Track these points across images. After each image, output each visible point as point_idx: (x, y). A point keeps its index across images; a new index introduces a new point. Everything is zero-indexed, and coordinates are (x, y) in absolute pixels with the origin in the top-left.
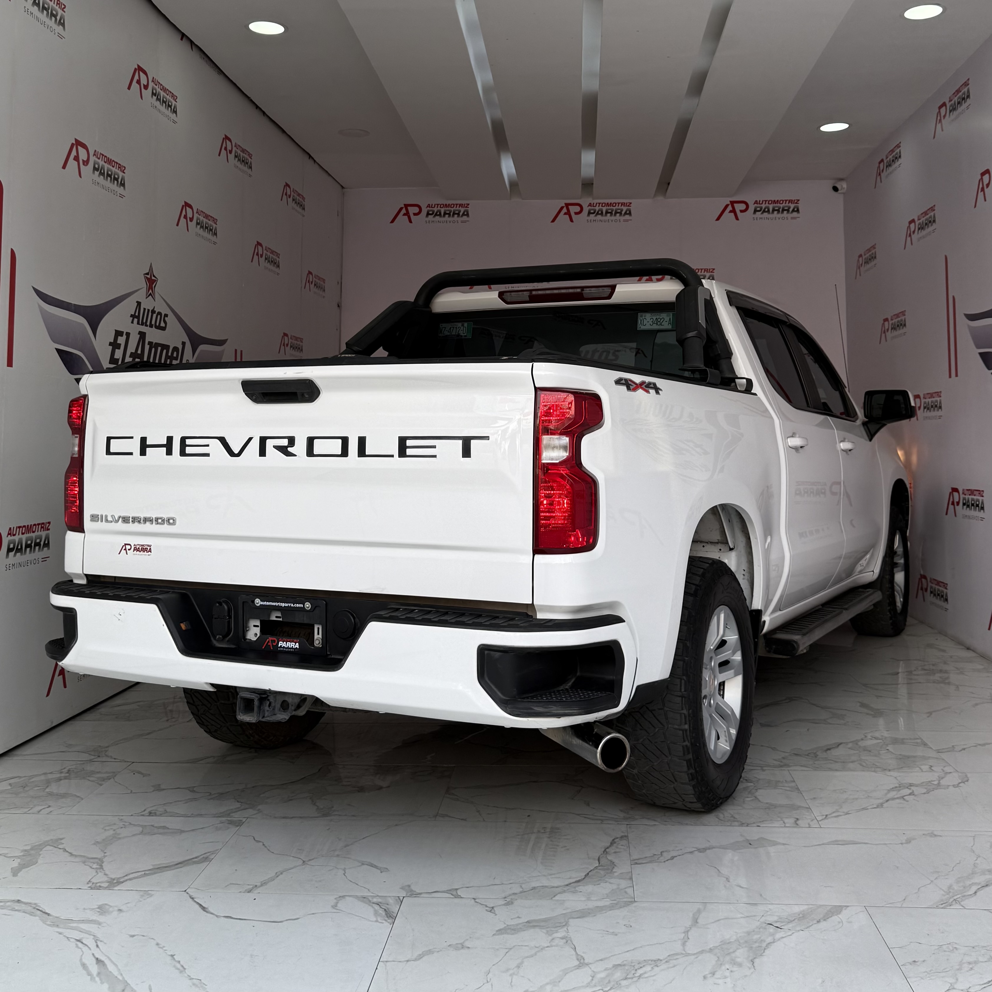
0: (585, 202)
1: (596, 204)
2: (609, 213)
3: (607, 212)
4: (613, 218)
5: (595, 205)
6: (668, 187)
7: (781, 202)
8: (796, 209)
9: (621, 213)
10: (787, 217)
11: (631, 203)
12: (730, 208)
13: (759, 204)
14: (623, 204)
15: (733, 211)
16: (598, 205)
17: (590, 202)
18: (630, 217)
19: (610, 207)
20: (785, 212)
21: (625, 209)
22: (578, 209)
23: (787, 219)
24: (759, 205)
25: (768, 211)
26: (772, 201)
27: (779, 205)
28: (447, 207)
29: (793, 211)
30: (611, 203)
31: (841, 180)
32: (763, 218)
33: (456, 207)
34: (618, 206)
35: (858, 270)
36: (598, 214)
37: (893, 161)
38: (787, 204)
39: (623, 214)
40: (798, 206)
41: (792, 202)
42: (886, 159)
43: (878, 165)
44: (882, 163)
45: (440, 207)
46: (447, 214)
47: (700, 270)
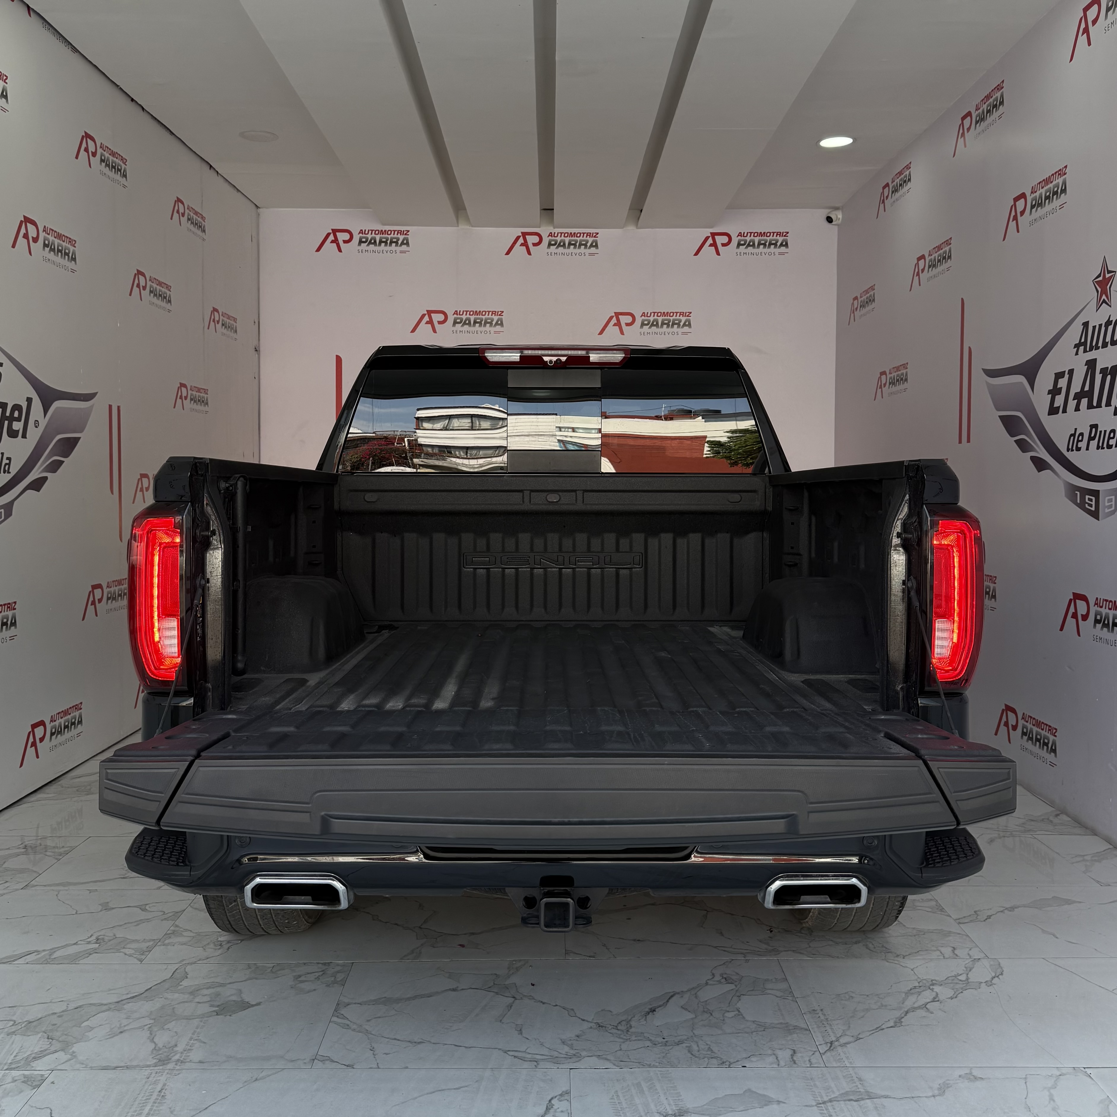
0: (545, 231)
1: (558, 233)
2: (573, 244)
3: (570, 244)
4: (577, 251)
5: (556, 235)
6: (640, 215)
7: (768, 234)
8: (784, 243)
9: (586, 245)
10: (774, 253)
12: (710, 241)
13: (744, 236)
14: (589, 235)
15: (714, 244)
16: (559, 235)
17: (551, 232)
18: (597, 250)
19: (573, 238)
20: (772, 246)
21: (590, 240)
23: (774, 255)
24: (743, 238)
25: (754, 245)
26: (758, 233)
27: (765, 238)
28: (382, 234)
29: (781, 245)
30: (574, 233)
31: (837, 209)
32: (747, 254)
33: (394, 234)
34: (583, 237)
35: (852, 315)
36: (559, 245)
37: (901, 185)
38: (775, 237)
39: (588, 247)
40: (787, 239)
41: (780, 235)
42: (892, 183)
43: (882, 191)
44: (887, 188)
45: (375, 234)
46: (383, 242)
47: (675, 314)
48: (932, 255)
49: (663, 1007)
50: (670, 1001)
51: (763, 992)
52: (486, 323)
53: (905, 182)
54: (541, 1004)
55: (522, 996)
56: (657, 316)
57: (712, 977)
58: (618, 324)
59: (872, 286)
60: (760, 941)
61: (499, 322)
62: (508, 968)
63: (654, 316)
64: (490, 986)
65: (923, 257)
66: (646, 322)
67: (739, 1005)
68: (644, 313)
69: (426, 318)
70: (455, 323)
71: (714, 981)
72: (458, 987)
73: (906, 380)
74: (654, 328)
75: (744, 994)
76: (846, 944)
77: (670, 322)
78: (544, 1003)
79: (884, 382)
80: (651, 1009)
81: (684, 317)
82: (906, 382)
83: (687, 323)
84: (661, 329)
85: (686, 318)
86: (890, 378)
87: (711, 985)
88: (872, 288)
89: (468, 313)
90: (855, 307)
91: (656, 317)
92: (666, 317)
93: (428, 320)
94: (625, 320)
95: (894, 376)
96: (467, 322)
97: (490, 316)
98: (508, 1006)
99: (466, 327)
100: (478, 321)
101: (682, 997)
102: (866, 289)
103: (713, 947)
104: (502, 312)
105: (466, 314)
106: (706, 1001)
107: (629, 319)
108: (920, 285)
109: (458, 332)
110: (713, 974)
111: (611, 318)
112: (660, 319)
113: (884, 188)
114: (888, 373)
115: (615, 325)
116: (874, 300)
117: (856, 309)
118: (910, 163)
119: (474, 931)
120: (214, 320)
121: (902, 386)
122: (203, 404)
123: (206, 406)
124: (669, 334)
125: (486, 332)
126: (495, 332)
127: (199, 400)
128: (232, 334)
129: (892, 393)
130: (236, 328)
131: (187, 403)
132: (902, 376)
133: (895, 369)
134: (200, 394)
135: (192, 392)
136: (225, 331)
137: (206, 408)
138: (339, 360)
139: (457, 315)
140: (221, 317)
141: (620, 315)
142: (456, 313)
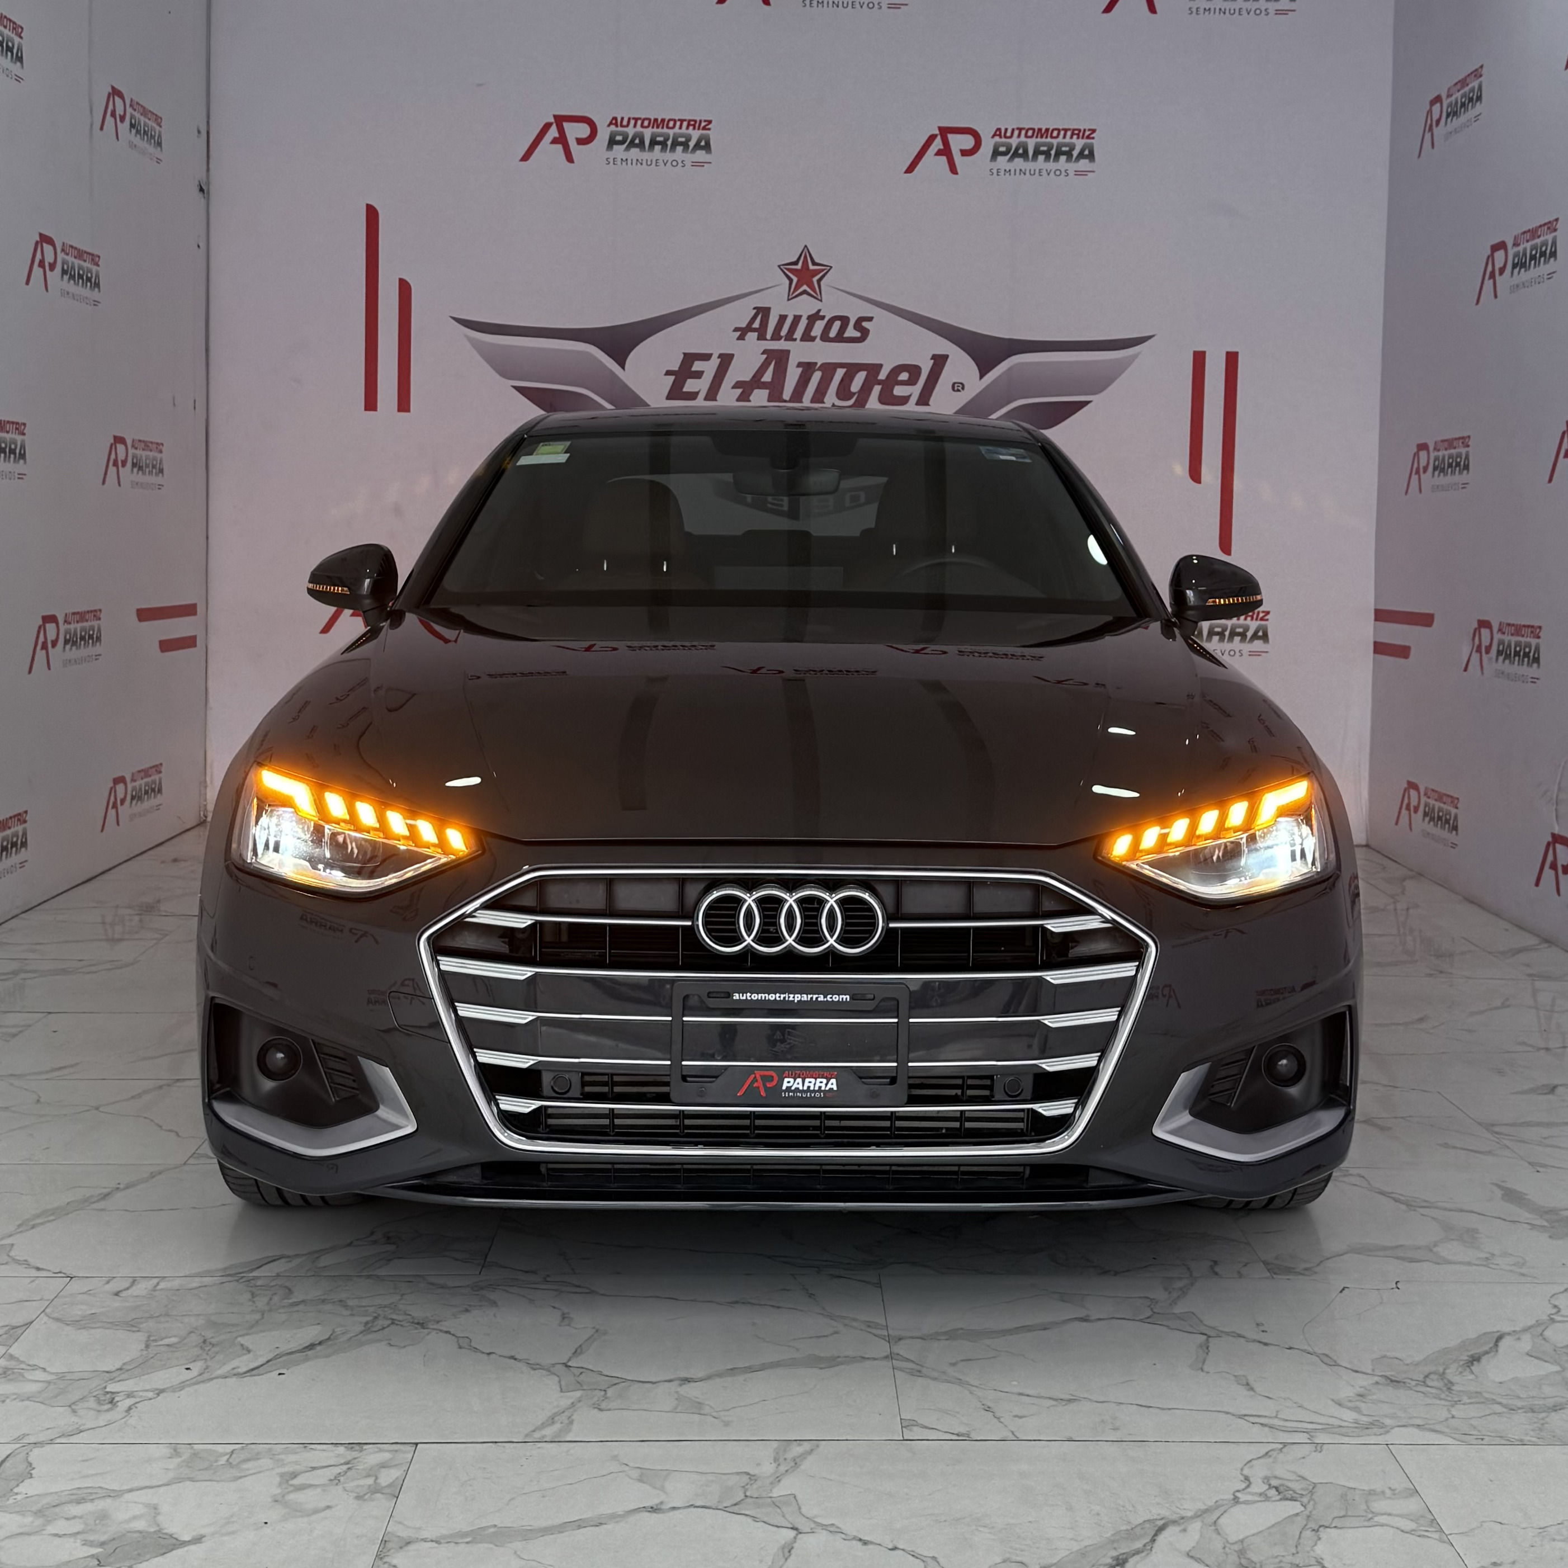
35: (1428, 136)
47: (1062, 133)
49: (1143, 1554)
50: (1161, 1538)
51: (1370, 1519)
52: (675, 144)
54: (859, 1544)
55: (813, 1525)
56: (1026, 136)
57: (1243, 1485)
58: (946, 151)
59: (1476, 70)
60: (1340, 1405)
61: (703, 143)
62: (776, 1460)
63: (1019, 136)
64: (739, 1499)
66: (1002, 149)
67: (1320, 1549)
68: (999, 130)
69: (553, 132)
71: (1253, 1494)
72: (662, 1503)
73: (1554, 254)
74: (1019, 162)
75: (1326, 1524)
76: (1533, 1411)
77: (1051, 149)
78: (865, 1543)
79: (1499, 264)
80: (1117, 1558)
81: (1080, 140)
82: (1552, 259)
83: (1086, 152)
84: (1033, 164)
85: (1085, 141)
86: (1516, 255)
87: (1246, 1502)
88: (1477, 73)
89: (639, 122)
90: (1436, 117)
92: (1044, 140)
93: (557, 135)
94: (958, 142)
95: (1525, 250)
96: (637, 141)
97: (684, 130)
98: (783, 1548)
99: (635, 152)
100: (659, 139)
101: (1185, 1530)
102: (1460, 77)
103: (1233, 1415)
104: (710, 122)
105: (635, 126)
106: (1242, 1541)
107: (968, 141)
109: (619, 162)
110: (1246, 1479)
111: (932, 138)
112: (1031, 144)
114: (1509, 245)
115: (939, 153)
116: (1479, 98)
117: (1438, 122)
119: (689, 1376)
120: (113, 114)
121: (1544, 269)
122: (89, 284)
123: (96, 289)
124: (1049, 174)
125: (674, 163)
126: (696, 164)
127: (80, 277)
128: (151, 149)
129: (1518, 286)
130: (160, 136)
131: (54, 276)
132: (1544, 249)
133: (1529, 234)
134: (82, 263)
135: (66, 257)
136: (137, 140)
137: (95, 295)
138: (372, 214)
139: (617, 126)
140: (129, 110)
141: (950, 133)
142: (614, 122)
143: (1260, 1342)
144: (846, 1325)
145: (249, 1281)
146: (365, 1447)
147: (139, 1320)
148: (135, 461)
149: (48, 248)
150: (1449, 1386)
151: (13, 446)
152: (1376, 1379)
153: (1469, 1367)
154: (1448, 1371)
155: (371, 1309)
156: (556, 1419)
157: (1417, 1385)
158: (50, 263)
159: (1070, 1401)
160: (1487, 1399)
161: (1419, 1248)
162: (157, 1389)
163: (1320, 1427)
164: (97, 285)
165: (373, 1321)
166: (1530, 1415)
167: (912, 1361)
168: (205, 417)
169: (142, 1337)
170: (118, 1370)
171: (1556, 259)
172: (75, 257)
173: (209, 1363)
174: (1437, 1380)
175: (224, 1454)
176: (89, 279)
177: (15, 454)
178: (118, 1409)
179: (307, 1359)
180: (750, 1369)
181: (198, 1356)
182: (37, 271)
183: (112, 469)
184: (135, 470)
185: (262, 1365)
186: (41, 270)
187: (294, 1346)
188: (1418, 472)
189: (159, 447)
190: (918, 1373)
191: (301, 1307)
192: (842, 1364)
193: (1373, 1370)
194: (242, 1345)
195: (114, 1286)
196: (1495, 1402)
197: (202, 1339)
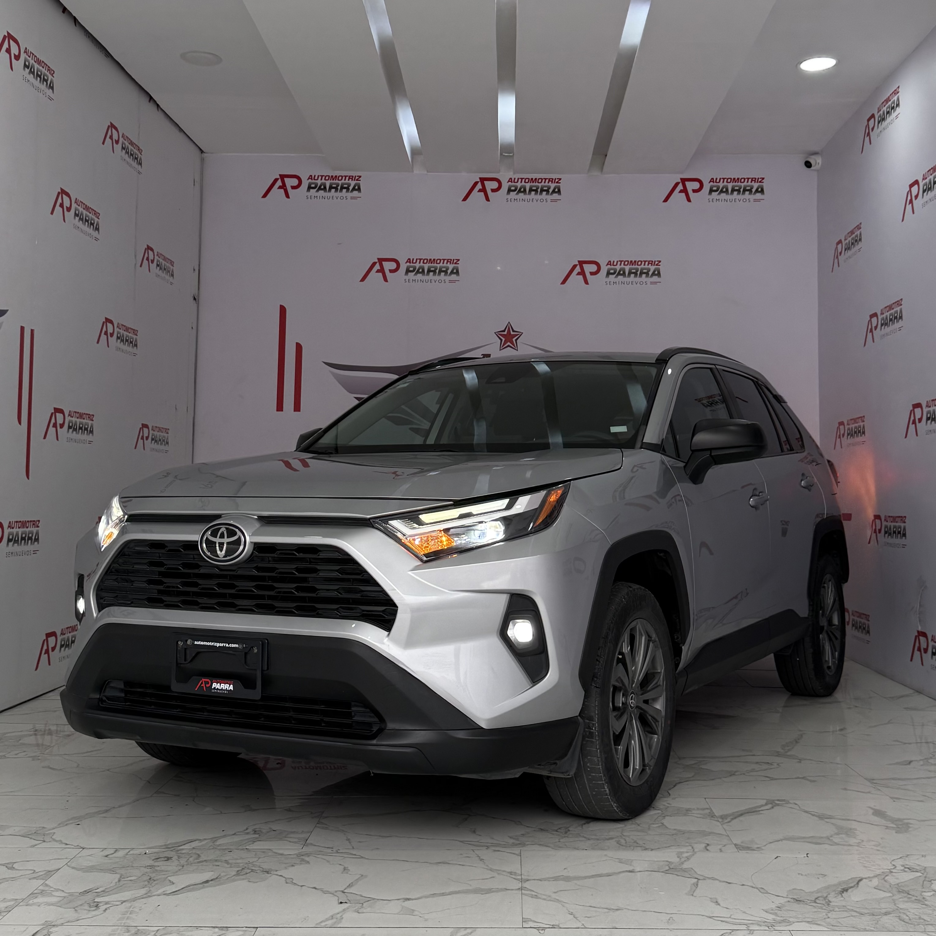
0: (504, 176)
1: (518, 179)
2: (534, 190)
3: (531, 190)
4: (538, 197)
5: (516, 181)
6: (605, 160)
7: (743, 180)
8: (760, 190)
9: (547, 191)
10: (749, 199)
11: (560, 179)
12: (680, 187)
13: (716, 182)
14: (551, 180)
15: (685, 191)
16: (520, 180)
17: (510, 177)
18: (559, 196)
19: (534, 184)
20: (747, 193)
21: (553, 186)
22: (495, 185)
23: (749, 202)
24: (715, 184)
25: (727, 191)
26: (731, 179)
27: (739, 184)
28: (333, 180)
29: (757, 191)
30: (536, 179)
31: (816, 153)
32: (720, 200)
33: (345, 180)
34: (545, 182)
35: (836, 261)
36: (520, 191)
37: (888, 113)
38: (749, 183)
39: (550, 192)
40: (763, 186)
41: (755, 181)
42: (878, 112)
43: (866, 123)
44: (873, 119)
45: (325, 179)
46: (334, 188)
47: (643, 263)
48: (926, 178)
52: (441, 271)
53: (893, 108)
58: (582, 273)
59: (858, 225)
60: (766, 912)
61: (455, 271)
65: (916, 182)
70: (408, 271)
73: (901, 317)
74: (621, 278)
76: (873, 915)
77: (638, 271)
79: (874, 325)
81: (653, 266)
82: (900, 320)
83: (656, 272)
84: (628, 279)
85: (655, 267)
86: (883, 319)
88: (859, 227)
89: (422, 261)
90: (839, 250)
91: (622, 266)
94: (589, 268)
95: (887, 316)
96: (421, 270)
97: (445, 264)
99: (419, 276)
100: (432, 269)
102: (851, 230)
103: (706, 916)
104: (458, 260)
105: (420, 263)
107: (594, 268)
108: (913, 213)
109: (411, 281)
111: (575, 266)
112: (627, 268)
113: (869, 120)
114: (879, 314)
115: (579, 274)
116: (860, 240)
117: (841, 253)
118: (899, 87)
119: (408, 897)
120: (148, 259)
121: (897, 325)
122: (131, 345)
123: (135, 348)
124: (636, 284)
125: (440, 281)
126: (451, 281)
127: (127, 340)
128: (167, 277)
129: (884, 335)
130: (173, 271)
131: (113, 340)
132: (896, 315)
133: (888, 308)
134: (128, 334)
135: (119, 330)
136: (160, 273)
137: (135, 350)
138: (283, 310)
139: (410, 262)
140: (156, 257)
141: (584, 264)
142: (409, 261)
143: (727, 882)
144: (499, 874)
145: (178, 851)
146: (229, 929)
147: (117, 869)
148: (153, 437)
149: (109, 325)
150: (829, 903)
151: (86, 427)
152: (788, 899)
153: (841, 894)
154: (829, 896)
155: (242, 864)
156: (334, 917)
157: (810, 902)
158: (110, 333)
159: (617, 910)
160: (848, 909)
161: (822, 838)
162: (121, 901)
163: (754, 922)
164: (136, 345)
165: (242, 870)
166: (871, 917)
167: (533, 891)
168: (193, 416)
169: (118, 876)
170: (102, 891)
171: (902, 320)
172: (124, 331)
173: (151, 889)
174: (822, 900)
175: (154, 931)
176: (131, 342)
177: (87, 431)
178: (99, 910)
179: (204, 887)
180: (443, 894)
181: (146, 885)
182: (103, 337)
183: (140, 441)
184: (153, 442)
185: (179, 890)
186: (106, 336)
187: (198, 881)
188: (840, 437)
189: (167, 430)
190: (536, 897)
191: (204, 863)
192: (493, 892)
193: (787, 895)
194: (170, 881)
195: (106, 853)
196: (853, 910)
197: (149, 878)
